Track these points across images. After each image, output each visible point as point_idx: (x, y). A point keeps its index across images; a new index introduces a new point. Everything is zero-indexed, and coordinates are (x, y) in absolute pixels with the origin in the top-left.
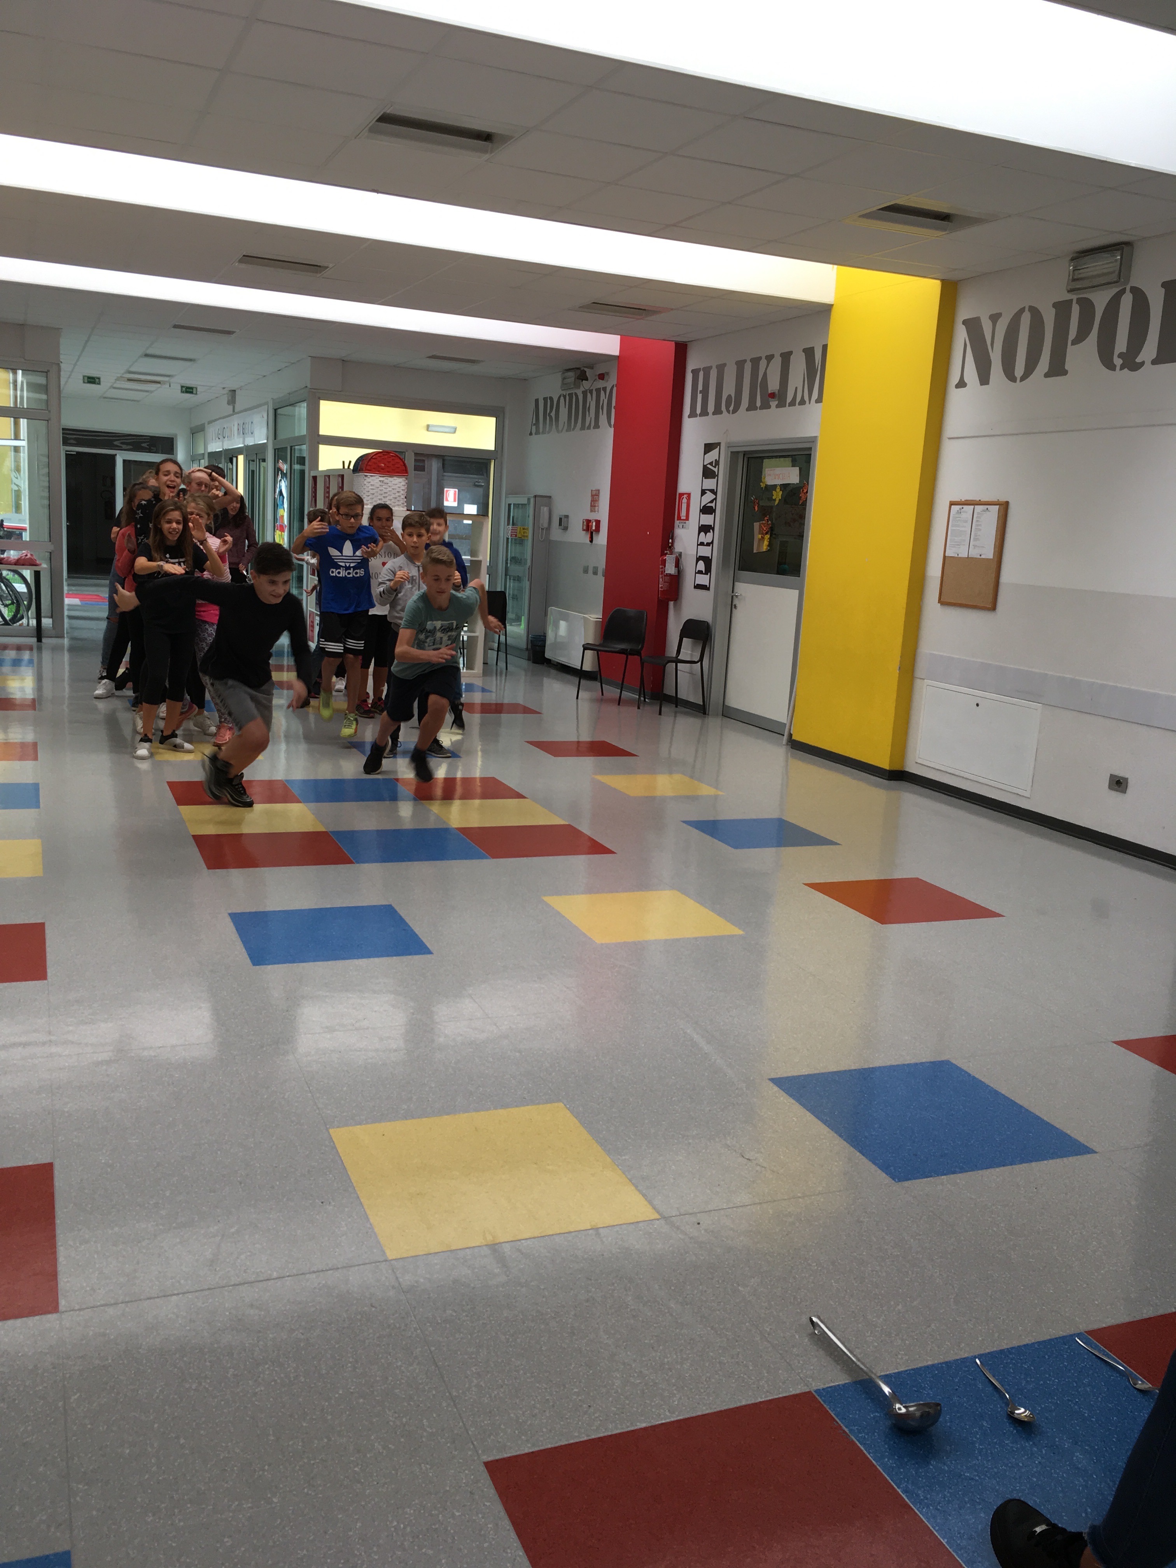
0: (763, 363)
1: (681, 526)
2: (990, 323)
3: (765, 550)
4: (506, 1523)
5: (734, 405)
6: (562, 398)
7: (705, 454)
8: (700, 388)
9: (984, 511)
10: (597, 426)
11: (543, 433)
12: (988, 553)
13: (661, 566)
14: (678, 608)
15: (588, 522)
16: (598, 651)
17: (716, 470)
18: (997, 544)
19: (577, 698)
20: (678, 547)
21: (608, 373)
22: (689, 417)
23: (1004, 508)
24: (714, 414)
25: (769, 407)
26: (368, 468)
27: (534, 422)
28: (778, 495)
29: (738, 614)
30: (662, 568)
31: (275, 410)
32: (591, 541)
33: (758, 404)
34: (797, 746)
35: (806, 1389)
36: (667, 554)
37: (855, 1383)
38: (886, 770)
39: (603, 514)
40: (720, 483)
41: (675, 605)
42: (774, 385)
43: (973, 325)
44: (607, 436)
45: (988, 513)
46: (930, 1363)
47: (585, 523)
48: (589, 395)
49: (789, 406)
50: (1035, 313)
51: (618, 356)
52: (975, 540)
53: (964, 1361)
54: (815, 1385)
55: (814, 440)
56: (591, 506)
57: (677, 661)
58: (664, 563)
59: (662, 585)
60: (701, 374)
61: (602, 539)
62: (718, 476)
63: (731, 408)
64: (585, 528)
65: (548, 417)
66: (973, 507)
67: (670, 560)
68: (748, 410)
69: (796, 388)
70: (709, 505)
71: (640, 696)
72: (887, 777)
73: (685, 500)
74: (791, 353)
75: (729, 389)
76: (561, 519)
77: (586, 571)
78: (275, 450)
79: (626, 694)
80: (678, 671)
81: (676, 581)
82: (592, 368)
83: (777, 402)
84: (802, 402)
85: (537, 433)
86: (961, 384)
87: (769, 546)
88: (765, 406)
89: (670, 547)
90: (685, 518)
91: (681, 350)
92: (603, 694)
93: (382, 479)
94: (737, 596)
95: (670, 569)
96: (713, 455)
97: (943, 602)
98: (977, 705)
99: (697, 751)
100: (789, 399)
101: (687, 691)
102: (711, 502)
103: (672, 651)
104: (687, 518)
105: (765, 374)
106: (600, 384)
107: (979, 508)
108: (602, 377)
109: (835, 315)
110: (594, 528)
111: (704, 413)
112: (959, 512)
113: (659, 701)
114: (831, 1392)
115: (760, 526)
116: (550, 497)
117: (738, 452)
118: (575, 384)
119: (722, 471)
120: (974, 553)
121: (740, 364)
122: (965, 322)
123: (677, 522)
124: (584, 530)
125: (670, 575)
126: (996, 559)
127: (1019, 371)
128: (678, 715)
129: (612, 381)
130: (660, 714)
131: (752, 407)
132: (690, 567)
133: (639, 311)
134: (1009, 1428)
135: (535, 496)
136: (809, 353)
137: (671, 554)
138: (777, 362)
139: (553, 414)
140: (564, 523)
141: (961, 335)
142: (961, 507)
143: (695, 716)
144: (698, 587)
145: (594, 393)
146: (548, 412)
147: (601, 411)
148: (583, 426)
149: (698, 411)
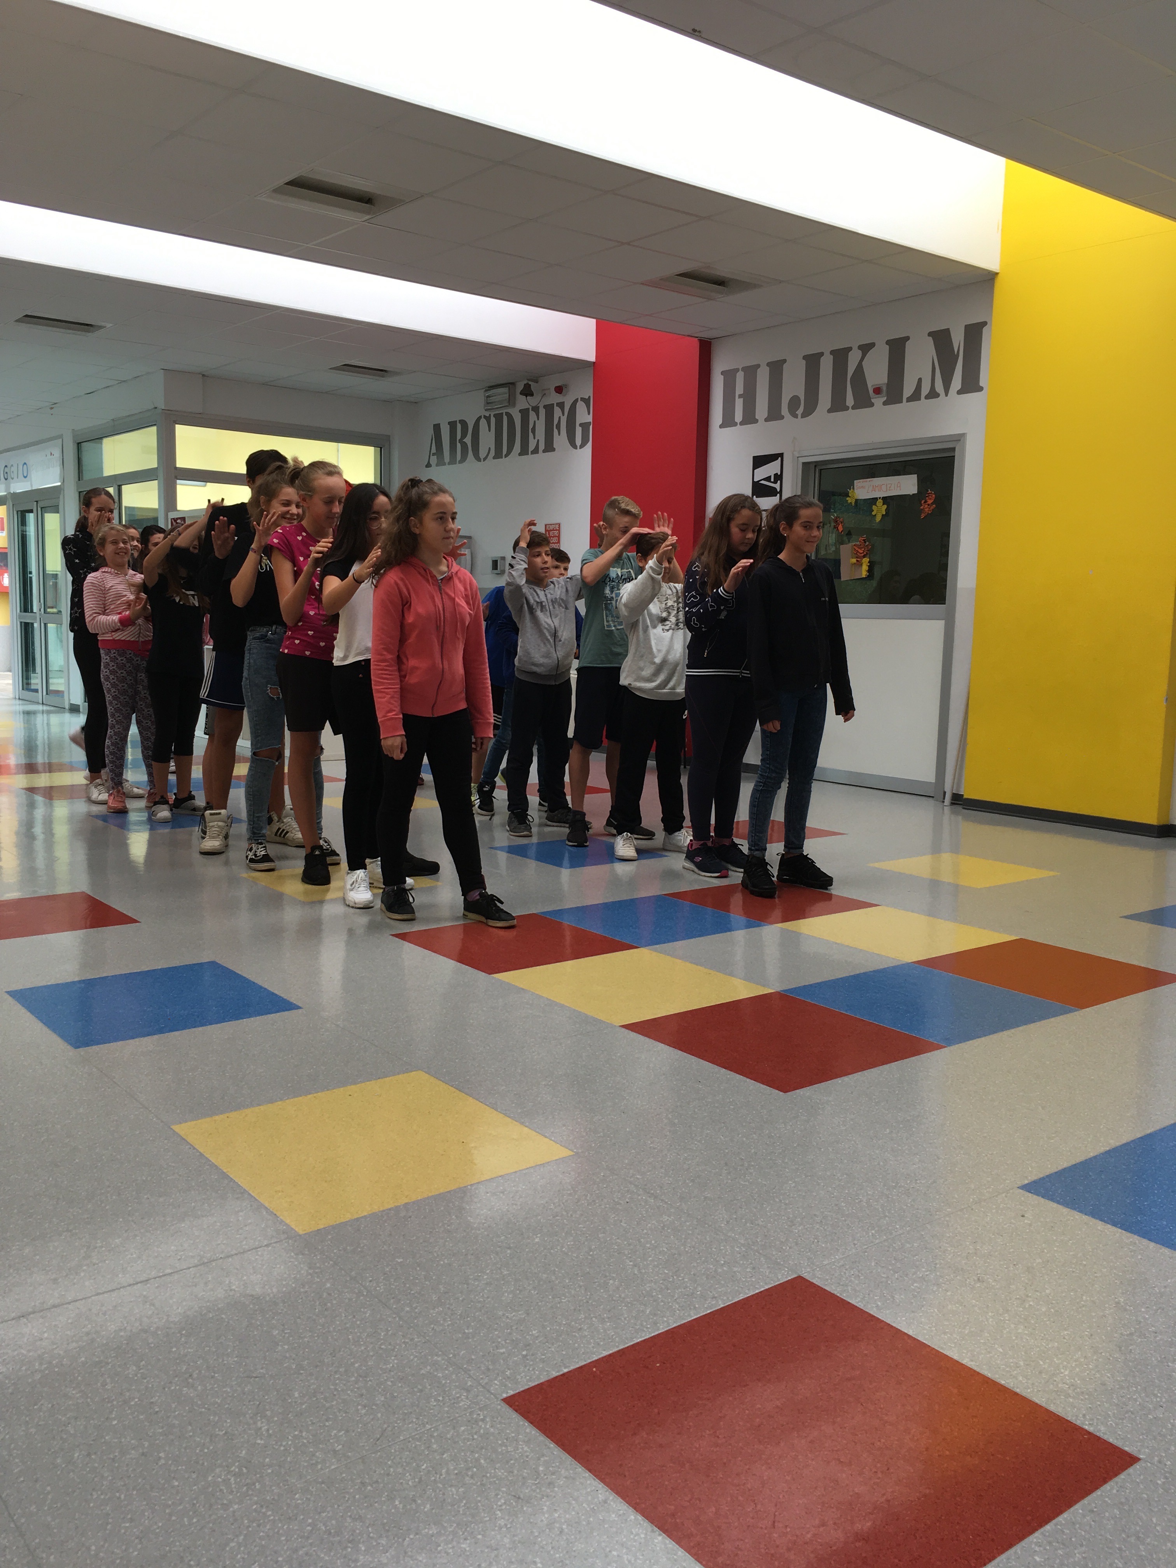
0: (854, 355)
3: (864, 576)
5: (805, 408)
6: (483, 422)
7: (754, 469)
8: (739, 389)
10: (549, 447)
11: (453, 461)
17: (777, 486)
22: (721, 427)
25: (872, 405)
27: (434, 450)
28: (879, 510)
31: (78, 445)
33: (849, 403)
42: (877, 379)
44: (567, 459)
48: (533, 413)
49: (908, 402)
51: (590, 362)
55: (960, 438)
60: (740, 376)
63: (800, 412)
65: (459, 445)
68: (827, 412)
69: (920, 380)
72: (1155, 835)
74: (905, 339)
75: (793, 391)
76: (495, 562)
84: (933, 394)
85: (441, 464)
87: (869, 571)
91: (706, 348)
96: (771, 469)
100: (908, 393)
105: (860, 368)
106: (556, 399)
108: (557, 390)
109: (1000, 285)
115: (852, 549)
118: (508, 402)
121: (812, 358)
136: (941, 336)
138: (881, 349)
139: (468, 440)
145: (542, 412)
146: (459, 436)
147: (556, 431)
148: (524, 451)
149: (739, 417)
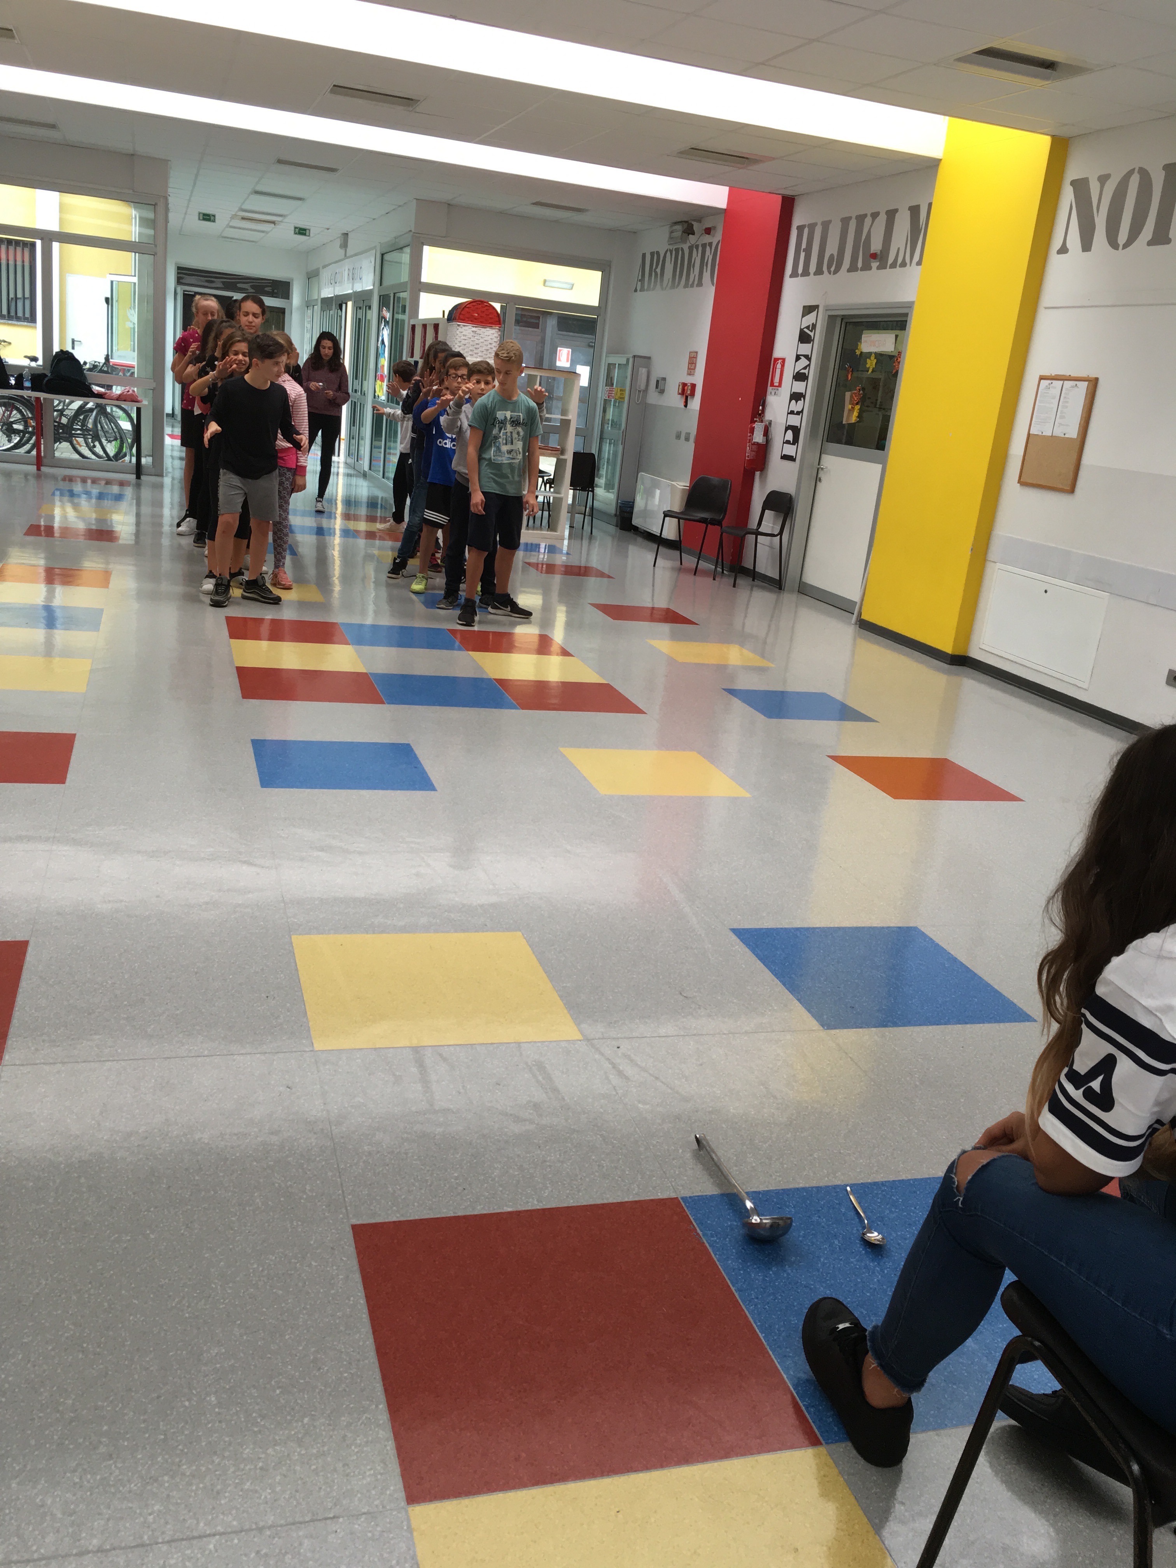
0: (868, 221)
1: (773, 393)
2: (1098, 185)
3: (853, 422)
4: (357, 1277)
5: (835, 265)
6: (668, 254)
7: (803, 316)
8: (804, 246)
9: (1072, 387)
10: (700, 284)
11: (648, 290)
12: (1073, 432)
13: (749, 434)
14: (763, 479)
15: (684, 385)
16: (679, 519)
17: (812, 334)
18: (1082, 422)
19: (654, 565)
20: (768, 416)
21: (715, 228)
22: (791, 276)
23: (1094, 383)
24: (815, 274)
25: (870, 268)
26: (461, 317)
27: (640, 278)
28: (871, 363)
29: (821, 487)
30: (750, 436)
31: (383, 255)
32: (686, 406)
33: (860, 265)
34: (867, 627)
35: (673, 1195)
36: (756, 421)
37: (722, 1195)
38: (948, 654)
39: (698, 379)
40: (814, 349)
41: (761, 475)
42: (876, 246)
43: (1080, 186)
44: (707, 294)
45: (1076, 389)
46: (801, 1185)
47: (681, 387)
48: (695, 249)
49: (890, 268)
50: (1145, 175)
51: (725, 211)
52: (1062, 417)
53: (835, 1187)
54: (684, 1192)
55: (910, 305)
56: (688, 369)
57: (757, 533)
58: (752, 430)
59: (749, 453)
60: (806, 231)
61: (695, 403)
62: (813, 340)
63: (833, 269)
64: (680, 392)
65: (653, 273)
66: (1062, 382)
67: (759, 428)
68: (849, 271)
69: (899, 249)
70: (803, 371)
71: (716, 567)
72: (948, 662)
73: (779, 366)
74: (896, 211)
75: (832, 249)
76: (658, 381)
77: (678, 437)
78: (380, 296)
79: (703, 565)
80: (758, 544)
81: (763, 451)
82: (699, 221)
83: (878, 263)
84: (903, 264)
85: (642, 290)
86: (1063, 250)
87: (858, 417)
88: (867, 267)
89: (760, 415)
90: (777, 384)
91: (788, 204)
92: (681, 564)
93: (474, 329)
94: (822, 469)
95: (758, 437)
96: (810, 319)
97: (1022, 482)
98: (1046, 591)
99: (769, 626)
100: (891, 260)
101: (766, 565)
102: (805, 368)
103: (753, 523)
104: (780, 385)
106: (707, 239)
107: (1068, 384)
108: (708, 231)
109: (943, 171)
110: (689, 392)
111: (806, 273)
112: (1048, 388)
113: (734, 574)
114: (697, 1202)
115: (851, 397)
116: (649, 358)
117: (837, 316)
118: (681, 239)
119: (818, 336)
120: (1058, 432)
121: (846, 221)
122: (1073, 183)
123: (770, 389)
124: (679, 394)
125: (758, 444)
126: (1079, 440)
127: (1122, 238)
128: (754, 589)
129: (717, 237)
130: (734, 586)
131: (853, 268)
132: (779, 435)
133: (742, 160)
134: (859, 1247)
135: (634, 357)
136: (915, 211)
137: (762, 422)
138: (882, 219)
139: (658, 270)
140: (660, 385)
141: (1068, 196)
142: (1049, 382)
143: (770, 591)
144: (785, 457)
145: (700, 249)
146: (654, 267)
147: (705, 270)
148: (686, 286)
149: (800, 271)
